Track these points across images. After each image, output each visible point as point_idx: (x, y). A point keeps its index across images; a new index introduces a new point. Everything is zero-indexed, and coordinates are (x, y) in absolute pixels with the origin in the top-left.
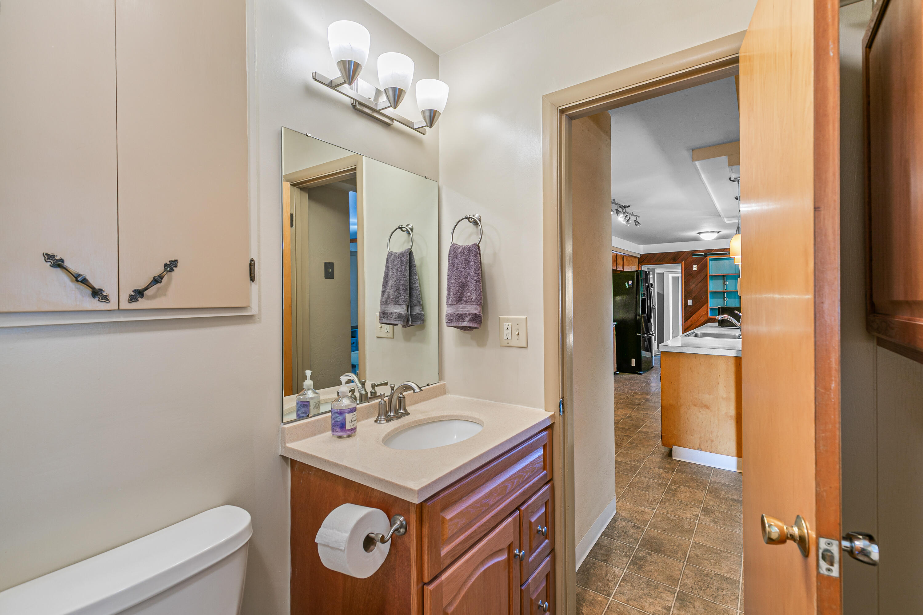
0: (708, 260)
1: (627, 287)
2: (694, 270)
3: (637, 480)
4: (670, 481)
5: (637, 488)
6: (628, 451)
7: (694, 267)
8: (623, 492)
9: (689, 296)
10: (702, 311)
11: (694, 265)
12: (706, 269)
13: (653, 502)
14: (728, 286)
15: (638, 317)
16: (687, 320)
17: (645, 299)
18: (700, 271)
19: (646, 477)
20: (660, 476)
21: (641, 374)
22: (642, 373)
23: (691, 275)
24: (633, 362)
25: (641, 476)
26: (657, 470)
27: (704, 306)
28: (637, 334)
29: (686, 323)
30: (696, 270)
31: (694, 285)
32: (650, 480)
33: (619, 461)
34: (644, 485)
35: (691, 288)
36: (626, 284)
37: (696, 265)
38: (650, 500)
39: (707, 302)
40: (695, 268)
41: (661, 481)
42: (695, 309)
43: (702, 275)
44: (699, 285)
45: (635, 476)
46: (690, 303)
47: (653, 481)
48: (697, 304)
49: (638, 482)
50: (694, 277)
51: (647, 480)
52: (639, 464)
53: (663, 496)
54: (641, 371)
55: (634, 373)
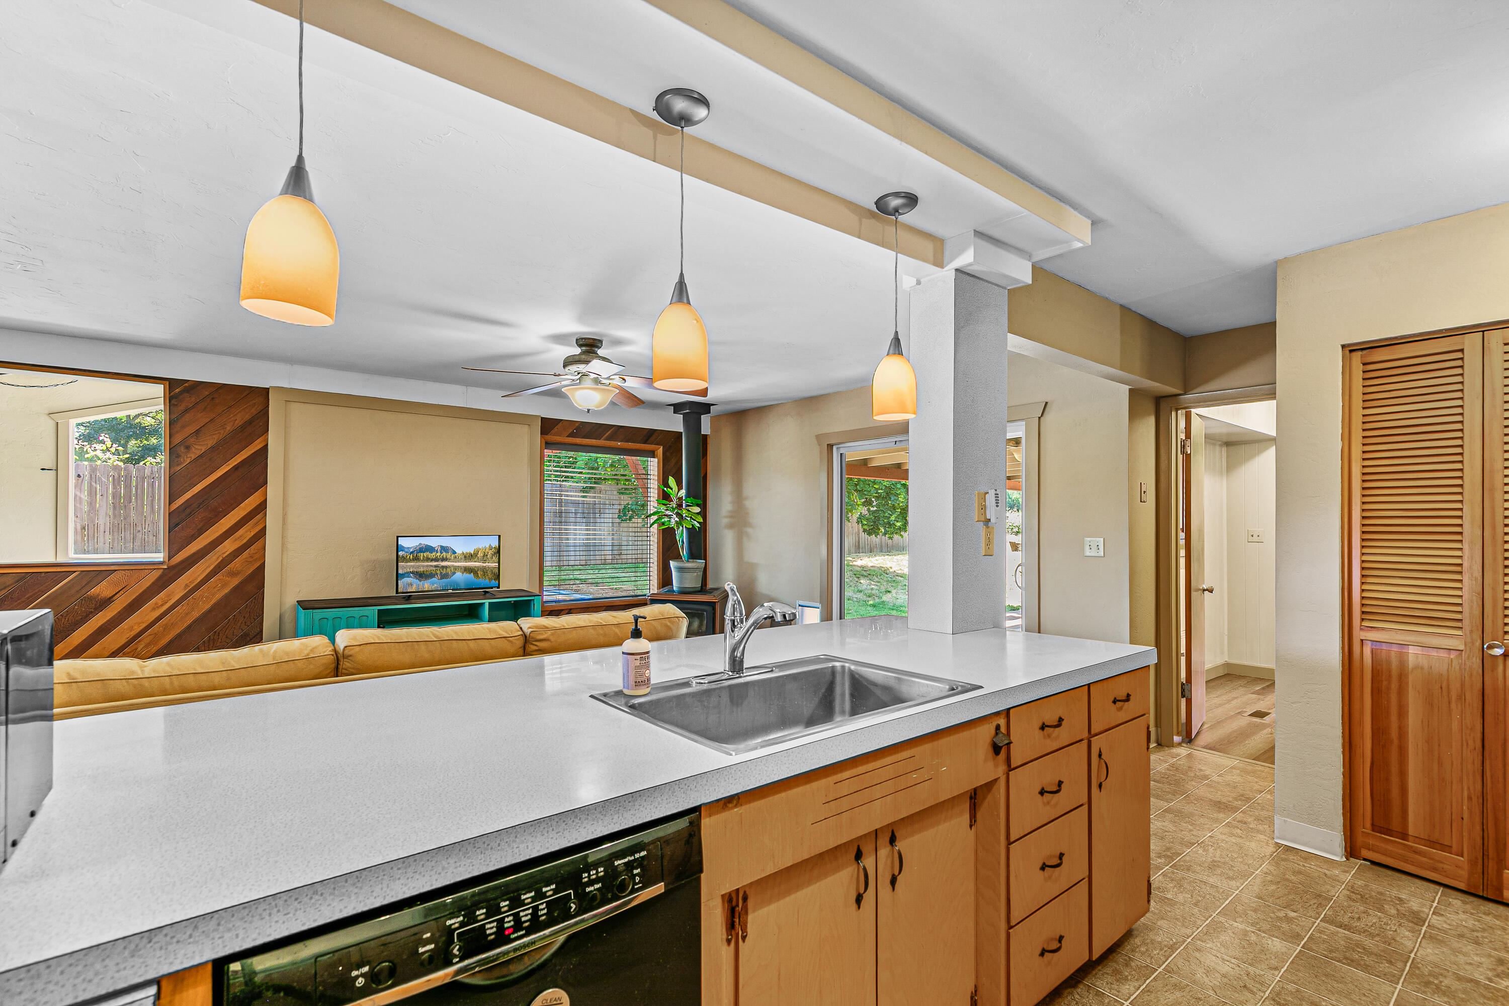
3: (1233, 883)
4: (1161, 871)
5: (1235, 869)
6: (1251, 969)
8: (1263, 866)
13: (1208, 845)
19: (1212, 886)
20: (1178, 884)
25: (1221, 890)
26: (1181, 898)
32: (1205, 878)
33: (1277, 937)
34: (1219, 871)
38: (1213, 848)
41: (1180, 874)
45: (1237, 892)
47: (1199, 877)
49: (1231, 878)
51: (1210, 880)
52: (1222, 919)
53: (1189, 850)
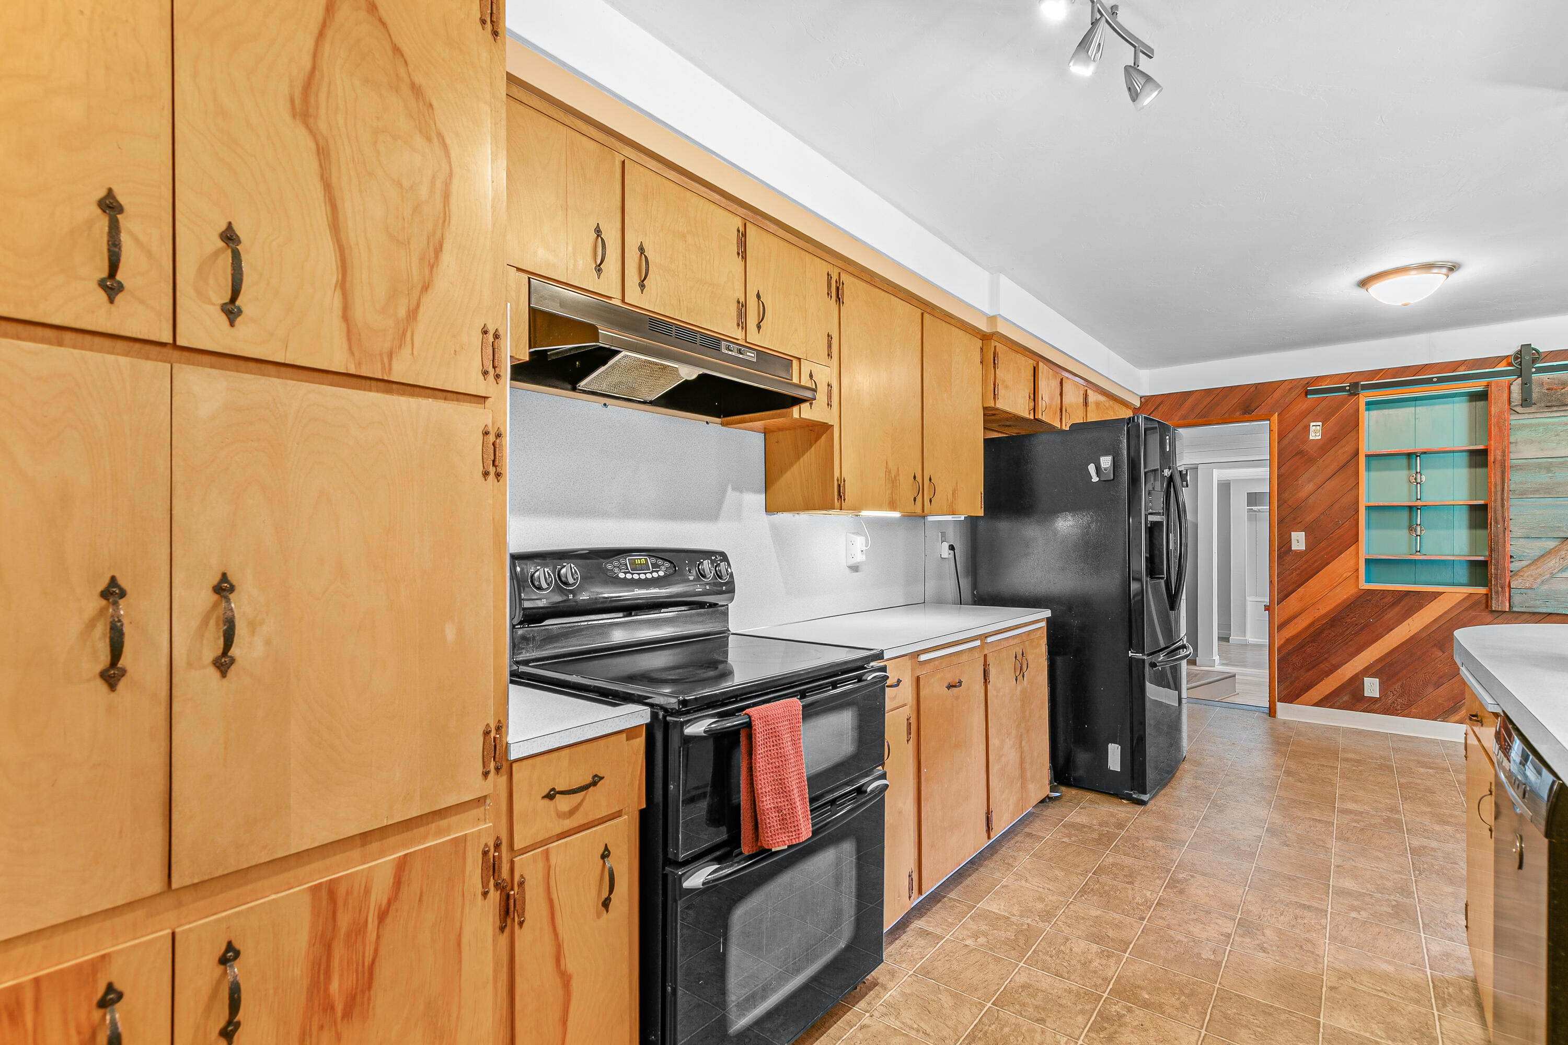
0: (1362, 406)
1: (1095, 479)
2: (1311, 438)
7: (1312, 429)
9: (1295, 519)
10: (1340, 565)
11: (1312, 424)
12: (1353, 433)
14: (1424, 487)
15: (1135, 586)
16: (1286, 596)
17: (1161, 523)
18: (1330, 441)
21: (1142, 803)
22: (1145, 798)
23: (1301, 453)
24: (1114, 757)
27: (1347, 552)
28: (1130, 654)
29: (1284, 603)
30: (1320, 437)
31: (1310, 487)
35: (1302, 494)
36: (1092, 468)
37: (1320, 424)
39: (1356, 540)
40: (1316, 432)
42: (1316, 561)
43: (1342, 453)
44: (1329, 485)
46: (1299, 541)
48: (1323, 544)
50: (1311, 461)
54: (1145, 793)
55: (1117, 795)
